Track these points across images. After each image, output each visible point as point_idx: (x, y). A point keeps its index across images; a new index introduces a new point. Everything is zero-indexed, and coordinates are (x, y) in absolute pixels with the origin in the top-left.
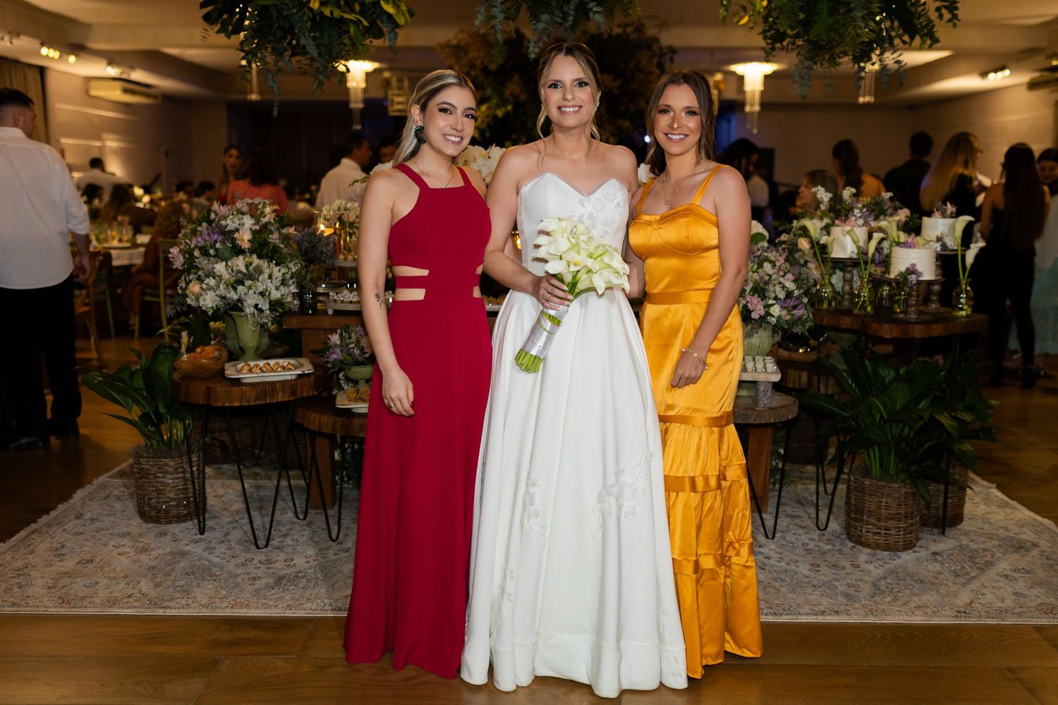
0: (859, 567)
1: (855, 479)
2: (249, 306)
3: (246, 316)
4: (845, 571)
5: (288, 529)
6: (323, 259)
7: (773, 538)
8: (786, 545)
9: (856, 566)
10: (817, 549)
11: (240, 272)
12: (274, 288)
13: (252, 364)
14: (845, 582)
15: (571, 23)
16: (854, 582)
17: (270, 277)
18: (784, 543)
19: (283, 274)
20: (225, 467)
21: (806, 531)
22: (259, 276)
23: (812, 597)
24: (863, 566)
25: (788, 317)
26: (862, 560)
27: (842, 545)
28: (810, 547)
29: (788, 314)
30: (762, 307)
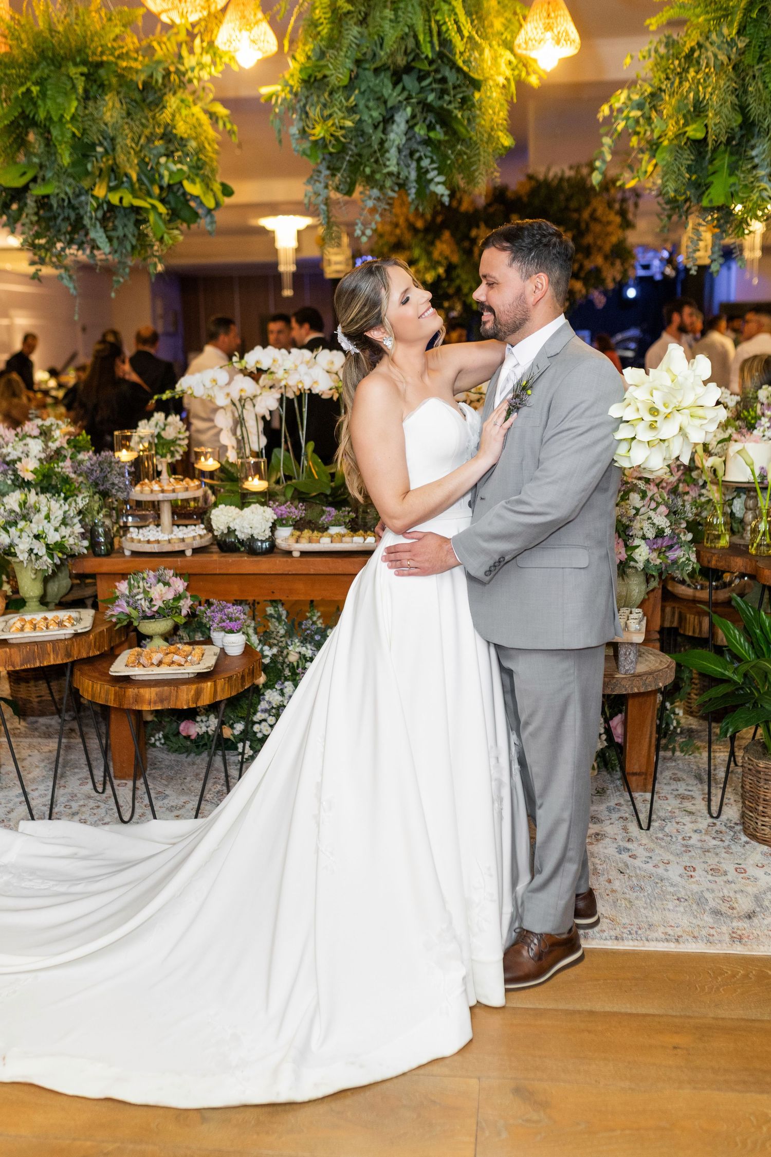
0: (745, 872)
1: (749, 758)
2: (22, 552)
3: (22, 562)
4: (725, 878)
5: (81, 806)
6: (114, 491)
7: (648, 829)
8: (663, 839)
9: (740, 870)
10: (699, 844)
11: (14, 511)
12: (52, 529)
13: (28, 617)
14: (721, 894)
15: (413, 196)
16: (732, 894)
17: (47, 517)
18: (660, 835)
19: (65, 512)
20: (42, 720)
21: (694, 817)
22: (35, 514)
23: (670, 916)
24: (752, 871)
25: (658, 561)
26: (752, 862)
27: (734, 839)
28: (691, 842)
29: (659, 557)
30: (623, 550)
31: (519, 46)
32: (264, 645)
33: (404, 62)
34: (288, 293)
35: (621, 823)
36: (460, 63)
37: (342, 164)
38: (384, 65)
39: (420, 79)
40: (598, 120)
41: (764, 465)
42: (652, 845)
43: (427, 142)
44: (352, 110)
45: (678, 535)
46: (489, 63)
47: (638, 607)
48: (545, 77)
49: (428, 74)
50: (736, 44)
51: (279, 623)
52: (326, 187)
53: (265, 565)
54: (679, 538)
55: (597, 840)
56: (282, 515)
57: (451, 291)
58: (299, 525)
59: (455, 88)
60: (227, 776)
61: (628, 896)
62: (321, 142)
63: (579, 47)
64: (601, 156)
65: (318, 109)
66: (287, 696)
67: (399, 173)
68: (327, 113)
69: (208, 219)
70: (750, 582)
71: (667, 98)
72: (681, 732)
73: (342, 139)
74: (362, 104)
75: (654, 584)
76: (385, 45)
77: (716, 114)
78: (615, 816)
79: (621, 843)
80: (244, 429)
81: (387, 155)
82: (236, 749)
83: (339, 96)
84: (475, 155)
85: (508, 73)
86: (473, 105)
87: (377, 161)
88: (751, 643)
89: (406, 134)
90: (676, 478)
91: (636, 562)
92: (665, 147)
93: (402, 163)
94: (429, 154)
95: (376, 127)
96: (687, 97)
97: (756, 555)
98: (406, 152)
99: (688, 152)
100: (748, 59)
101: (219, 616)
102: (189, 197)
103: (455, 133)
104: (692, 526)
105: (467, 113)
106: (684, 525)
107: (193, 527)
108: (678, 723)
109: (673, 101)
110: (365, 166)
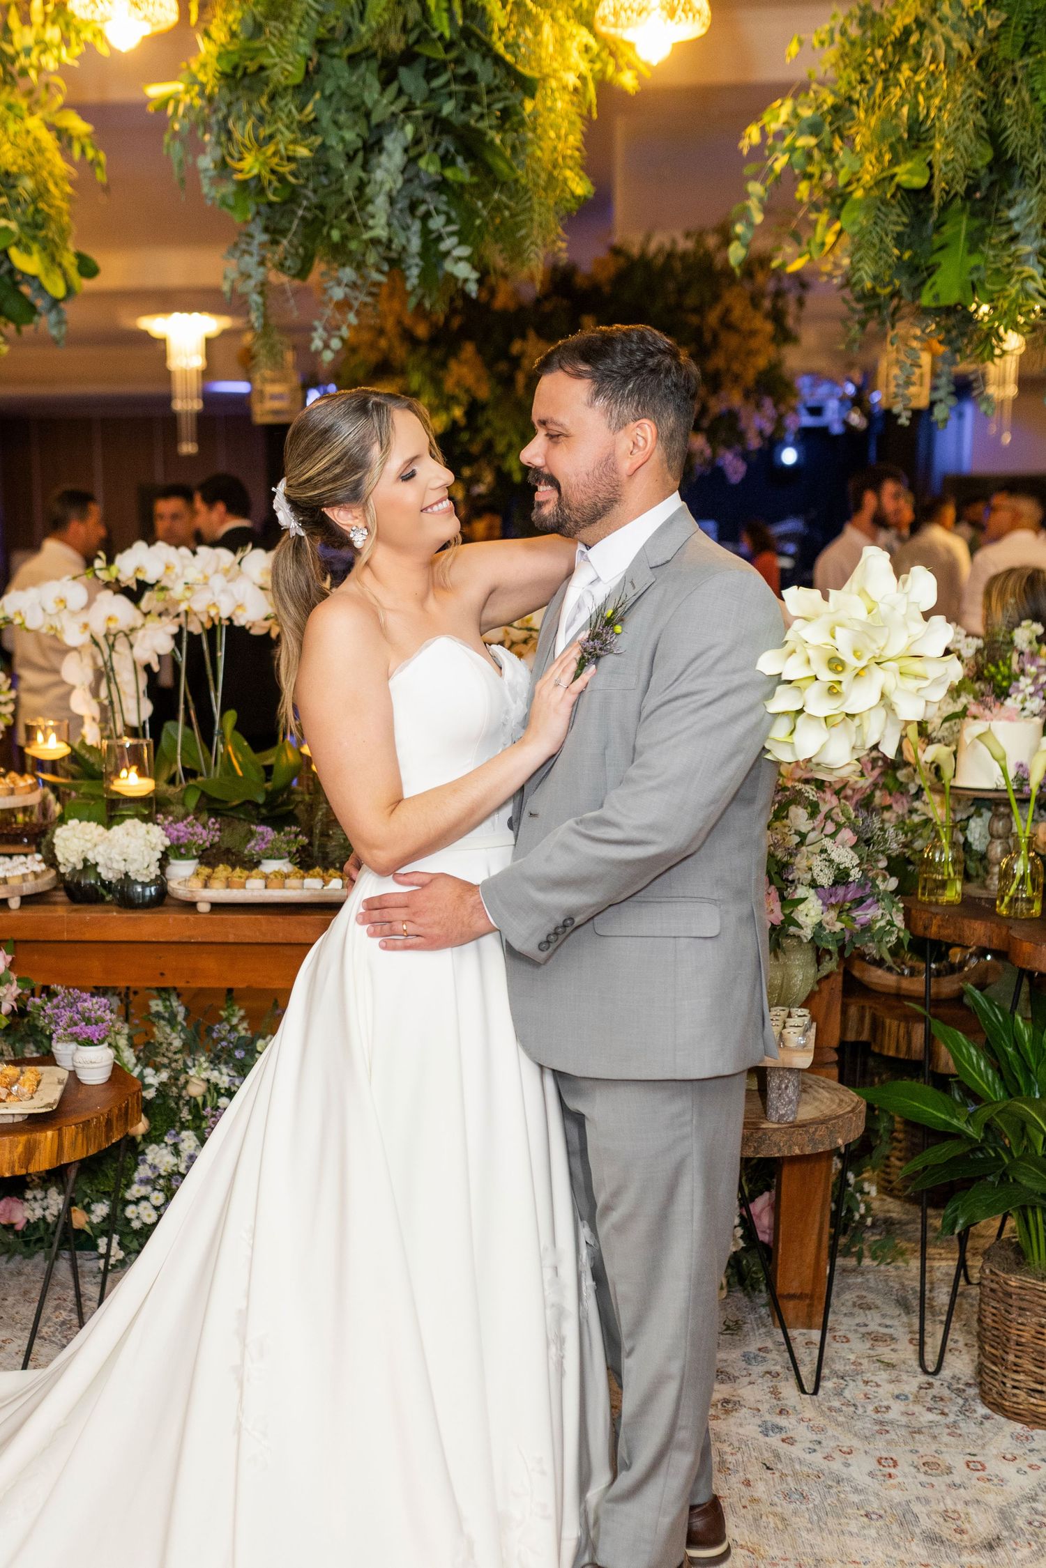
0: (984, 1469)
1: (991, 1271)
4: (948, 1479)
7: (815, 1392)
8: (840, 1413)
9: (975, 1465)
15: (414, 281)
16: (960, 1507)
18: (836, 1404)
24: (995, 1467)
26: (995, 1452)
27: (965, 1411)
28: (891, 1415)
29: (839, 919)
30: (777, 906)
31: (604, 20)
32: (146, 1066)
33: (402, 45)
34: (188, 448)
35: (767, 1383)
36: (500, 47)
37: (291, 222)
38: (366, 49)
39: (430, 75)
40: (741, 151)
41: (1024, 760)
42: (821, 1421)
43: (441, 186)
44: (309, 128)
45: (873, 880)
46: (551, 49)
47: (803, 1006)
48: (648, 74)
49: (442, 66)
50: (984, 23)
51: (173, 1027)
52: (262, 263)
53: (148, 926)
54: (875, 886)
55: (727, 1412)
56: (178, 839)
57: (475, 448)
58: (209, 857)
59: (490, 91)
60: (78, 1295)
61: (779, 1509)
62: (253, 184)
63: (708, 23)
64: (745, 216)
65: (249, 125)
66: (185, 1155)
67: (390, 241)
68: (264, 132)
69: (53, 317)
70: (995, 963)
71: (862, 115)
72: (874, 1225)
73: (292, 179)
74: (326, 116)
75: (830, 965)
76: (368, 14)
77: (948, 145)
78: (757, 1369)
79: (767, 1417)
80: (113, 687)
81: (370, 208)
82: (95, 1247)
83: (287, 104)
84: (524, 210)
85: (584, 67)
86: (522, 123)
87: (351, 219)
88: (998, 1071)
89: (403, 172)
90: (870, 780)
91: (800, 926)
92: (857, 201)
93: (395, 222)
94: (443, 208)
95: (350, 158)
96: (896, 114)
97: (1008, 917)
98: (402, 204)
99: (898, 210)
100: (1005, 49)
101: (67, 1014)
102: (19, 277)
103: (489, 170)
104: (898, 866)
105: (511, 136)
106: (883, 864)
107: (22, 858)
108: (868, 1208)
109: (873, 121)
110: (331, 227)
